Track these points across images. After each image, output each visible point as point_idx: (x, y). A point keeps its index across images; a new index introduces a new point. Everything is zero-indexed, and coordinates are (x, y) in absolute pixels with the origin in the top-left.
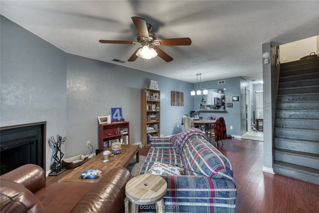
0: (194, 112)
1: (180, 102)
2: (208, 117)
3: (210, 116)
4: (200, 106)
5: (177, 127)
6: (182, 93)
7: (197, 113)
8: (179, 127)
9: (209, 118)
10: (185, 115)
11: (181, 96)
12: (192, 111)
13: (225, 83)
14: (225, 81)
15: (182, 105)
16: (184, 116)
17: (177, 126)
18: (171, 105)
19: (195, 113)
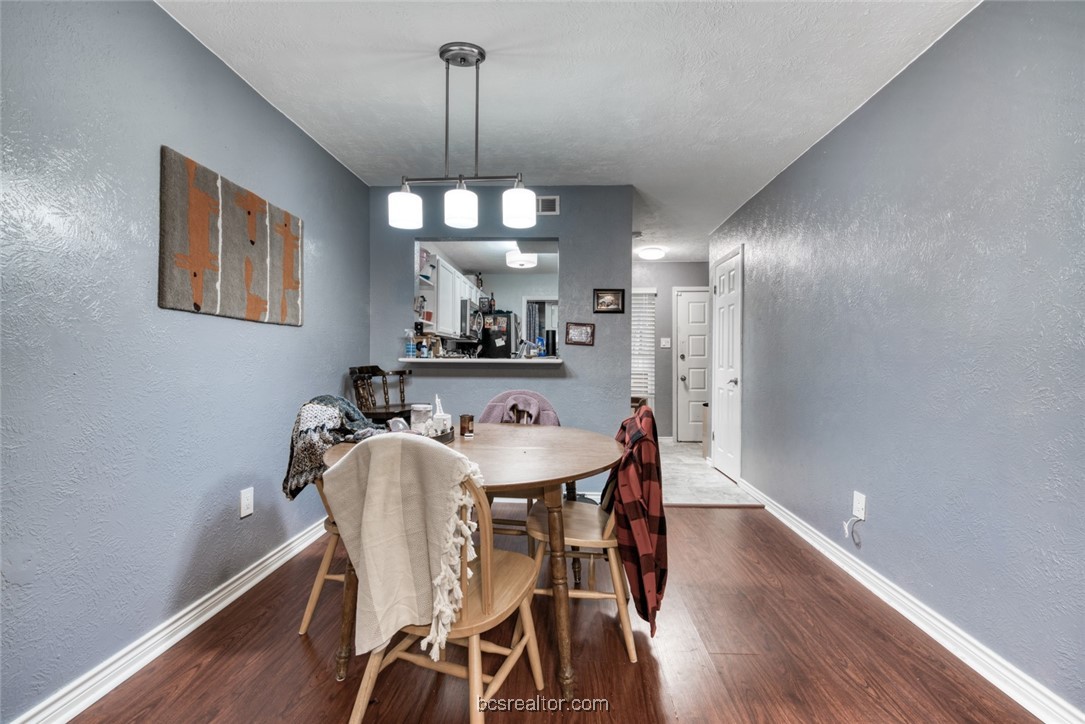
0: (375, 371)
1: (269, 290)
2: (491, 409)
3: (504, 399)
4: (411, 333)
5: (232, 509)
6: (287, 215)
7: (391, 379)
8: (256, 505)
9: (497, 413)
10: (322, 400)
11: (278, 236)
12: (362, 370)
13: (557, 212)
14: (557, 198)
15: (287, 320)
16: (317, 408)
17: (238, 500)
18: (162, 304)
19: (377, 380)
